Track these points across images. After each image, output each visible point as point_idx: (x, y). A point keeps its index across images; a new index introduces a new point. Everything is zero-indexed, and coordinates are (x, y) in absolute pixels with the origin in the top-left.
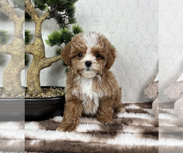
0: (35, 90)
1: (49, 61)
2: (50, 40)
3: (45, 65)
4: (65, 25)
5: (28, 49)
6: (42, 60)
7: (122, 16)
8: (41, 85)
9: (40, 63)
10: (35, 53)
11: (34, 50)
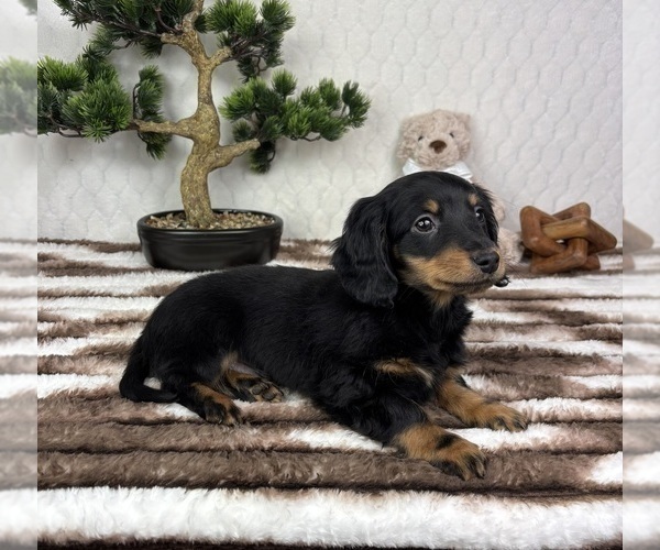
0: (203, 215)
1: (227, 153)
2: (230, 108)
3: (220, 162)
4: (260, 70)
5: (186, 129)
6: (213, 152)
7: (393, 46)
8: (213, 207)
9: (210, 159)
10: (203, 136)
11: (199, 131)
